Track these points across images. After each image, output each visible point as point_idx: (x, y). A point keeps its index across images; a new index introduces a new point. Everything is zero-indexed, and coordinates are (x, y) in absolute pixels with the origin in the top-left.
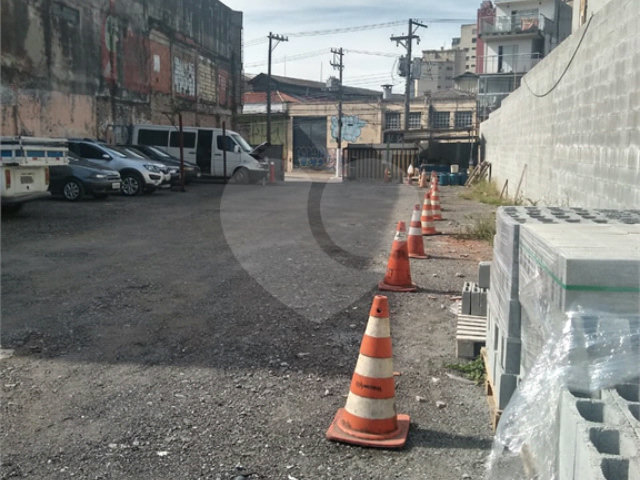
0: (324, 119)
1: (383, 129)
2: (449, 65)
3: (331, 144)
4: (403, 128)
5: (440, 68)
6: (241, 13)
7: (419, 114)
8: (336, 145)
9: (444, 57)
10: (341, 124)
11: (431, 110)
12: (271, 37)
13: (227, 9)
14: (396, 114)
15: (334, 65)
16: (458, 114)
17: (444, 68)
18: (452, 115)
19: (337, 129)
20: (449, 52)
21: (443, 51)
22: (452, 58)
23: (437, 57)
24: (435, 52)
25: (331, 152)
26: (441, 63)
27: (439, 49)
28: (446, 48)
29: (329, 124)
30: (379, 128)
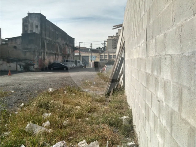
0: (88, 56)
1: (100, 58)
2: (115, 40)
3: (90, 61)
4: (103, 59)
5: (113, 41)
6: (74, 39)
7: (107, 56)
8: (91, 61)
9: (114, 38)
10: (92, 57)
11: (109, 55)
12: (80, 43)
13: (72, 38)
14: (102, 56)
15: (91, 47)
16: (114, 55)
17: (114, 40)
18: (113, 56)
19: (91, 58)
20: (115, 36)
21: (113, 36)
22: (116, 38)
23: (112, 38)
24: (112, 37)
25: (90, 63)
26: (113, 39)
27: (112, 36)
28: (114, 36)
29: (89, 57)
30: (99, 58)
